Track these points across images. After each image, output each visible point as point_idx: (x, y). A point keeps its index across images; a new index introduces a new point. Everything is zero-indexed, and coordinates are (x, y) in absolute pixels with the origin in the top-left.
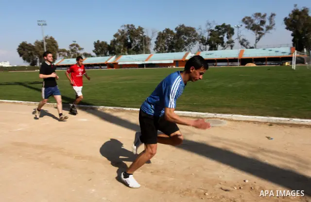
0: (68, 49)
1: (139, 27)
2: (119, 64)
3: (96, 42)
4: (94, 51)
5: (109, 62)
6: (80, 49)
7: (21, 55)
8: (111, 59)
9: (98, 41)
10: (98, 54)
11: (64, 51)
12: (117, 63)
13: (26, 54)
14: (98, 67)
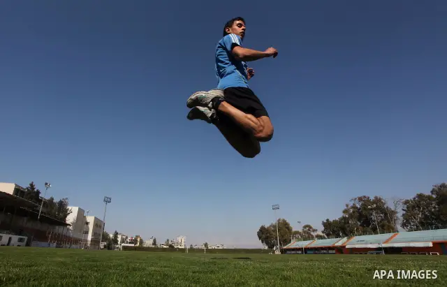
0: (300, 230)
1: (376, 198)
2: (347, 247)
3: (325, 221)
4: (323, 232)
5: (336, 244)
6: (314, 231)
7: (260, 238)
8: (340, 242)
9: (328, 220)
10: (328, 235)
11: (297, 233)
12: (344, 247)
13: (264, 236)
14: (325, 251)
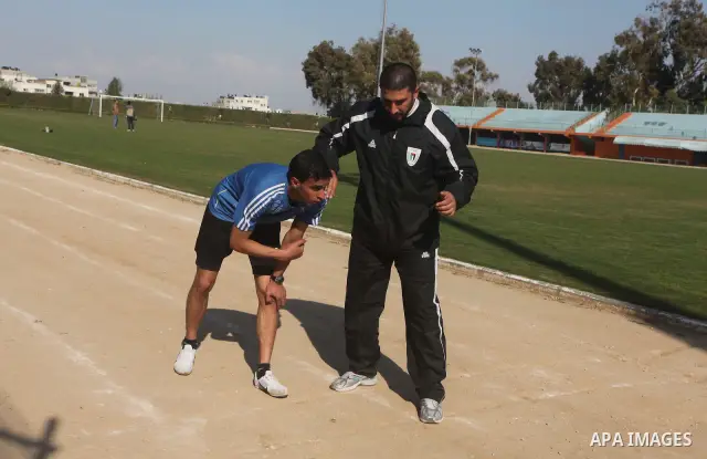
2: (618, 140)
3: (546, 58)
4: (531, 89)
5: (580, 130)
6: (487, 77)
8: (591, 123)
9: (553, 55)
11: (434, 78)
12: (612, 139)
14: (536, 144)
